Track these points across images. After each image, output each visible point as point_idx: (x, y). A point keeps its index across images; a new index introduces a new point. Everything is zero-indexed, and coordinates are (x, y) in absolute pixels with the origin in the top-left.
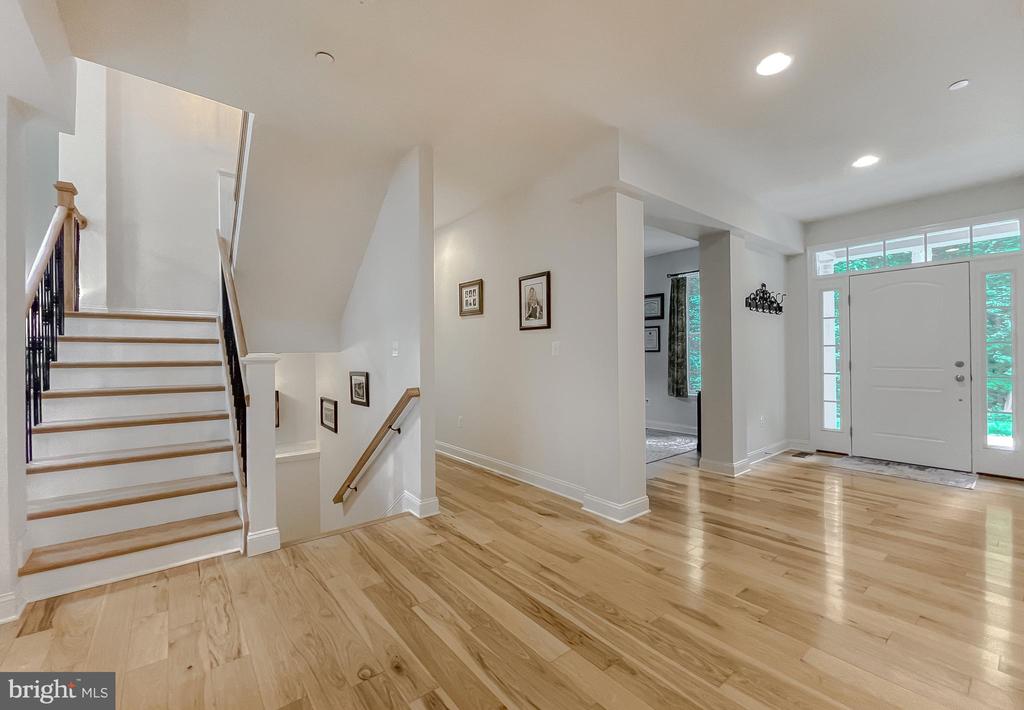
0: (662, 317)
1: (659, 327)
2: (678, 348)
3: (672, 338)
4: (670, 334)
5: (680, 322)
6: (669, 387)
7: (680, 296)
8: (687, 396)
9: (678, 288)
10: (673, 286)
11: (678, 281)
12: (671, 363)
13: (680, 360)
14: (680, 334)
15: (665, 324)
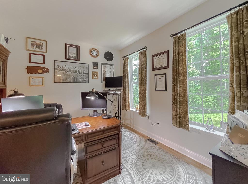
0: (168, 67)
1: (165, 74)
2: (180, 89)
3: (175, 81)
4: (174, 79)
5: (181, 69)
6: (173, 119)
7: (181, 48)
8: (188, 129)
9: (179, 43)
10: (175, 43)
11: (179, 37)
12: (175, 100)
13: (181, 99)
14: (181, 78)
15: (169, 72)
